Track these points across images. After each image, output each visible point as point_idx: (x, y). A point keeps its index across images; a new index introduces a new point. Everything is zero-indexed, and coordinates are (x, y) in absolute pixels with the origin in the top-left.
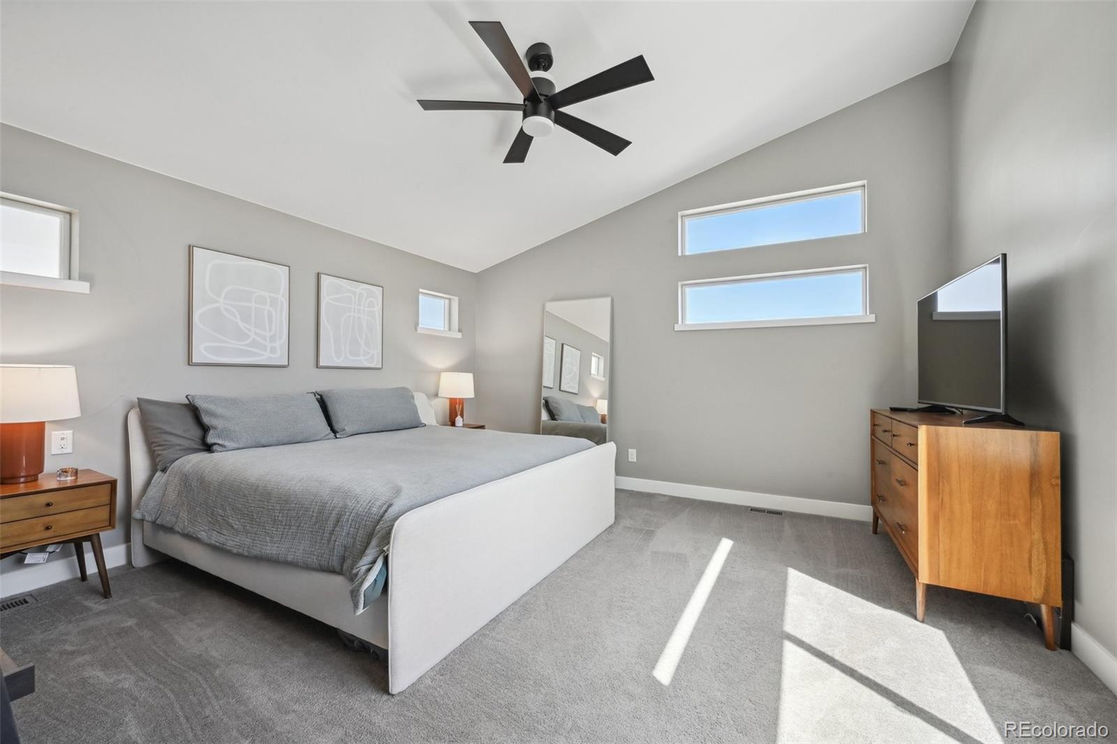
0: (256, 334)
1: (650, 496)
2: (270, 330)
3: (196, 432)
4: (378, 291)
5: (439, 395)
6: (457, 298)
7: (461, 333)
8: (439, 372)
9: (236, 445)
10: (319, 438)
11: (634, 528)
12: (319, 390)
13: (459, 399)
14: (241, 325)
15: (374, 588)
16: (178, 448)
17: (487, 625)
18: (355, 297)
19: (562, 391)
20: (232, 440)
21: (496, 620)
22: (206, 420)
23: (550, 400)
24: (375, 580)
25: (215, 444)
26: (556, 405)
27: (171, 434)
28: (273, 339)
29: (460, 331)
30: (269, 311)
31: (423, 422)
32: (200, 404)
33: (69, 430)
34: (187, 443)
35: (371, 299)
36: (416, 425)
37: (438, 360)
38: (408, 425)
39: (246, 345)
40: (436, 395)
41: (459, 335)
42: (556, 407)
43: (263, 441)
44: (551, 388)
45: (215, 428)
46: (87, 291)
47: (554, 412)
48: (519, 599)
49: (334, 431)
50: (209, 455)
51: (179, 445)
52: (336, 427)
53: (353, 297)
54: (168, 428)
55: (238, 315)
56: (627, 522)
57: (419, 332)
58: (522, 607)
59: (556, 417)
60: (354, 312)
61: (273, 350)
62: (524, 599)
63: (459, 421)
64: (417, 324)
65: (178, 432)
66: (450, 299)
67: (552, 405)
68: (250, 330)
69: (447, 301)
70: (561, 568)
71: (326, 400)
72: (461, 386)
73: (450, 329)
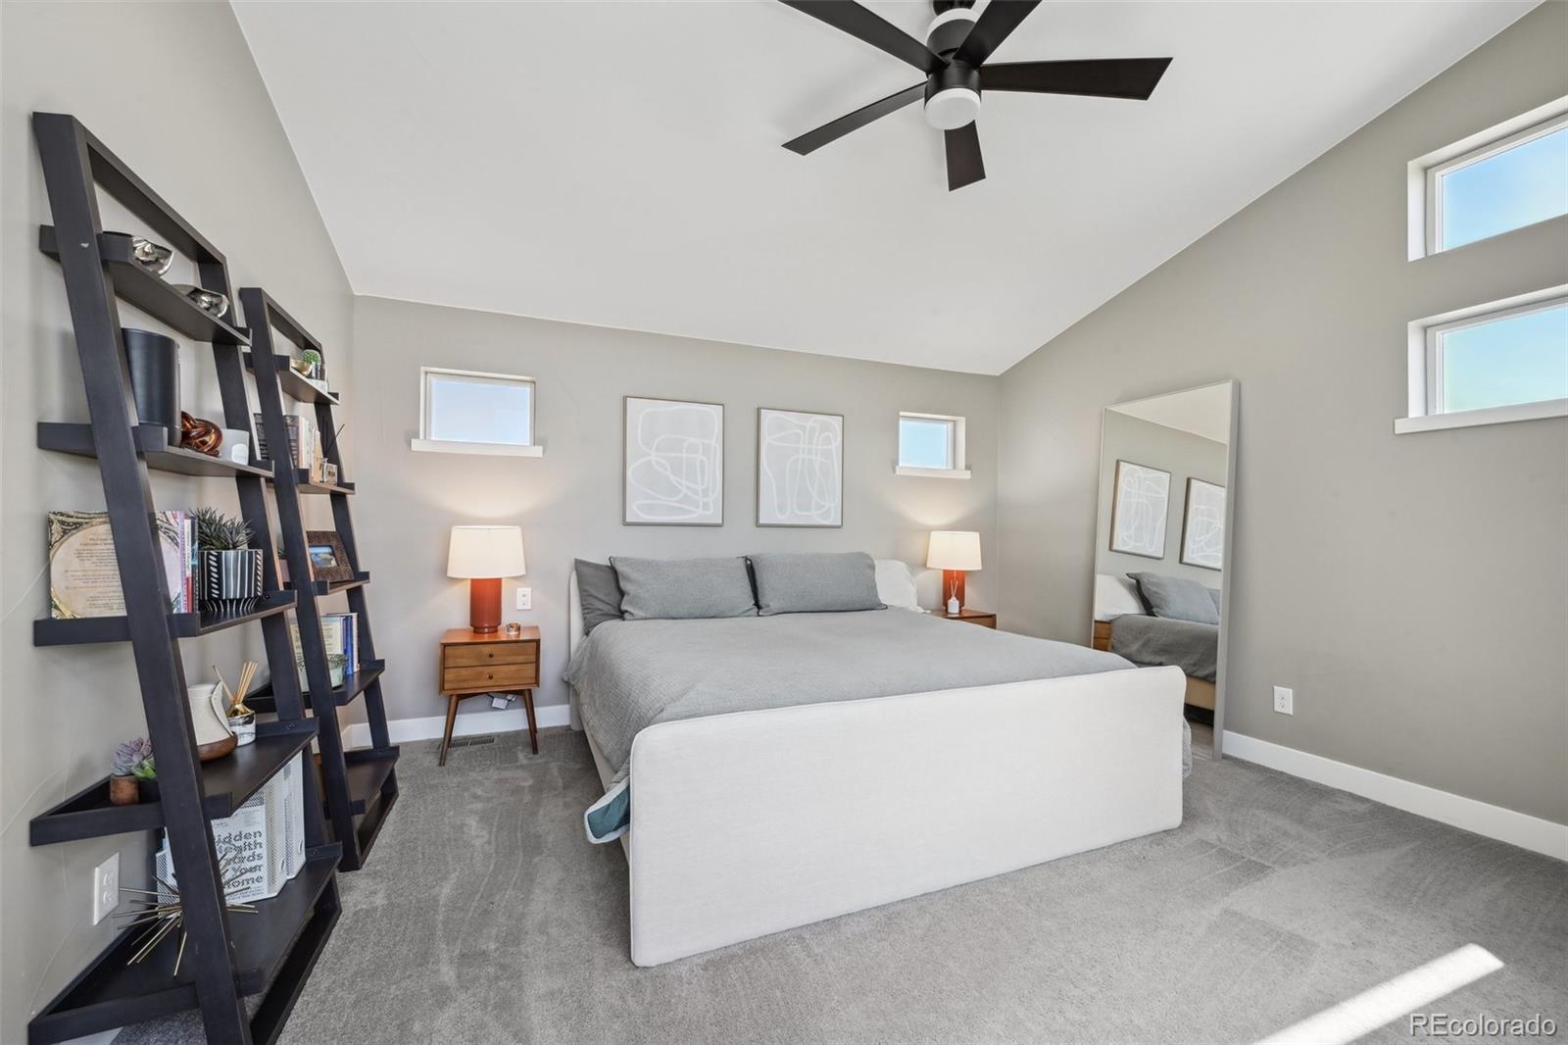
0: (688, 488)
1: (1321, 792)
2: (702, 484)
3: (614, 597)
4: (836, 422)
5: (928, 565)
6: (963, 419)
7: (969, 472)
8: (928, 531)
9: (643, 615)
10: (736, 614)
11: (1223, 849)
12: (748, 553)
13: (958, 572)
14: (672, 477)
15: (605, 814)
16: (599, 612)
17: (816, 924)
18: (804, 432)
19: (1186, 564)
20: (641, 608)
21: (833, 923)
22: (623, 584)
23: (1144, 580)
24: (609, 805)
25: (627, 611)
26: (1155, 589)
27: (596, 598)
28: (705, 492)
29: (968, 467)
30: (702, 461)
31: (883, 602)
32: (620, 568)
33: (527, 587)
34: (606, 608)
35: (826, 434)
36: (871, 605)
37: (929, 512)
38: (858, 607)
39: (678, 502)
40: (924, 565)
41: (967, 475)
42: (1156, 593)
43: (673, 613)
44: (1159, 559)
45: (628, 594)
46: (540, 455)
47: (1152, 601)
48: (893, 904)
49: (757, 605)
50: (623, 622)
51: (600, 610)
52: (762, 603)
53: (801, 432)
54: (593, 592)
55: (669, 467)
56: (1210, 833)
57: (897, 473)
58: (888, 917)
59: (1154, 610)
60: (803, 452)
61: (706, 506)
62: (901, 906)
63: (954, 605)
64: (895, 462)
65: (601, 596)
66: (954, 421)
67: (1149, 588)
68: (681, 484)
69: (950, 425)
70: (1003, 878)
71: (755, 566)
72: (962, 551)
73: (954, 468)
